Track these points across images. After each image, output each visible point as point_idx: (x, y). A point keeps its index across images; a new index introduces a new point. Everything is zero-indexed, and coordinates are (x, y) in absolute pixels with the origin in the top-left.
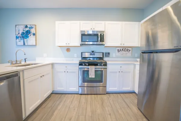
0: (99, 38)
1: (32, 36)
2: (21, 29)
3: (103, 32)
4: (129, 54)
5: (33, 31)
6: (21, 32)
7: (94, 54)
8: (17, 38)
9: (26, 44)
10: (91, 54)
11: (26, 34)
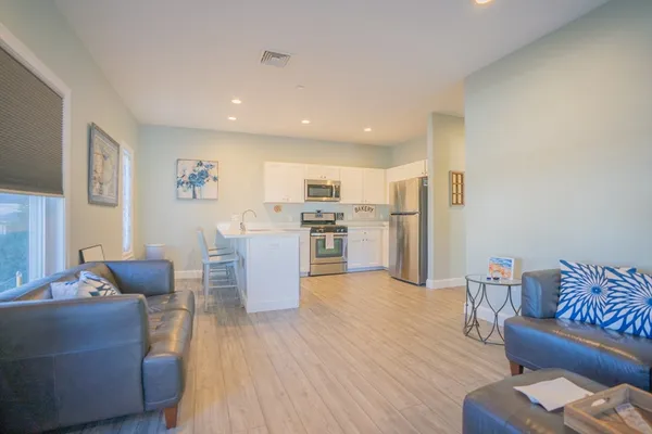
0: (333, 192)
1: (211, 181)
2: (189, 168)
3: (340, 182)
4: (372, 215)
5: (213, 172)
6: (188, 174)
7: (321, 216)
8: (180, 184)
9: (198, 197)
10: (317, 216)
11: (198, 178)
